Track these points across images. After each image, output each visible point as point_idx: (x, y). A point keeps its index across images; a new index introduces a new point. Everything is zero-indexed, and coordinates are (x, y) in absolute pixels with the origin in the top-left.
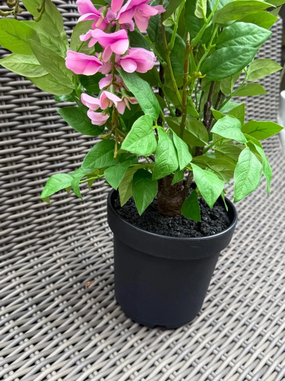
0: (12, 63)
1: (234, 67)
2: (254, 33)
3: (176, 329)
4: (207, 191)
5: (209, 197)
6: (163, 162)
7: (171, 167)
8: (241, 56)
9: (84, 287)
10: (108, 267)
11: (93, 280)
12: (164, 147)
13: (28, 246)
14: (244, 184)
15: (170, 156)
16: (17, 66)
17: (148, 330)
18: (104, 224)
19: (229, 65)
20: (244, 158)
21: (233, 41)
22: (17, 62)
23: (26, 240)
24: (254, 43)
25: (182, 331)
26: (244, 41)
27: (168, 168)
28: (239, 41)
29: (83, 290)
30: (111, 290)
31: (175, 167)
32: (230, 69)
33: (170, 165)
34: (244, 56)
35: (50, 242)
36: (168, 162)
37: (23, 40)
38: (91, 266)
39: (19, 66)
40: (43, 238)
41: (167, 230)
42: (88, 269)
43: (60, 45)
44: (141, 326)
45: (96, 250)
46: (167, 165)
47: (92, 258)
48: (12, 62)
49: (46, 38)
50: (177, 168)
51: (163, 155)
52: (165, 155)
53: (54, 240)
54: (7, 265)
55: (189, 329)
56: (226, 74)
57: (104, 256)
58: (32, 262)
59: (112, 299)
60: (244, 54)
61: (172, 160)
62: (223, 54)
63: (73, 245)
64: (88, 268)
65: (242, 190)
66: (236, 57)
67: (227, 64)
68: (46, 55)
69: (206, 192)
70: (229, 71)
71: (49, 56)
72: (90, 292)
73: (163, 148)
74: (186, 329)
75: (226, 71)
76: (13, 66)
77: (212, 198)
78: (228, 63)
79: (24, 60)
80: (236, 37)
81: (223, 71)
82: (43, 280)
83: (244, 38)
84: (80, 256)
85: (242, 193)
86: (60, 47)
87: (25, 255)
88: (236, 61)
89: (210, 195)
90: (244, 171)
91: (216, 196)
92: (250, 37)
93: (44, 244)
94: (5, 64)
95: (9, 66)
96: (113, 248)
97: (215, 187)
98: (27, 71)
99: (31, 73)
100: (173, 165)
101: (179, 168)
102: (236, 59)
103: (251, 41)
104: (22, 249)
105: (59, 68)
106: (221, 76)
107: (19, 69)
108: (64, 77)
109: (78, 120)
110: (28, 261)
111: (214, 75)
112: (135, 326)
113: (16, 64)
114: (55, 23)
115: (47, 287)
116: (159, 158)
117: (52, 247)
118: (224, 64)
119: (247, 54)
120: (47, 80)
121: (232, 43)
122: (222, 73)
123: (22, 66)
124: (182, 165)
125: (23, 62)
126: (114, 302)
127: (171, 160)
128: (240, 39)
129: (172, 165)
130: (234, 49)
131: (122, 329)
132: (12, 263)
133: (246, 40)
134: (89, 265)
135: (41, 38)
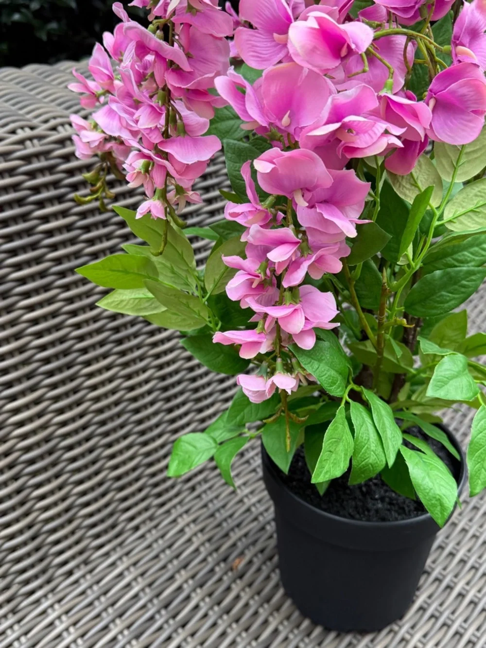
0: (117, 301)
1: (454, 299)
2: (481, 244)
3: (379, 630)
4: (433, 502)
5: (436, 512)
6: (363, 463)
7: (376, 467)
8: (464, 282)
9: (231, 569)
10: (263, 528)
11: (242, 554)
12: (363, 440)
13: (139, 513)
14: (483, 467)
15: (373, 451)
16: (124, 303)
17: (338, 636)
18: (246, 453)
19: (446, 296)
20: (478, 427)
21: (449, 260)
22: (124, 297)
23: (136, 504)
24: (481, 258)
25: (391, 631)
26: (466, 257)
27: (372, 469)
28: (459, 258)
29: (230, 574)
30: (273, 571)
31: (382, 465)
32: (448, 302)
33: (374, 464)
34: (468, 281)
35: (170, 499)
36: (371, 461)
37: (133, 273)
38: (236, 530)
39: (128, 303)
40: (159, 495)
41: (360, 500)
42: (234, 537)
43: (188, 277)
44: (327, 630)
45: (241, 501)
46: (370, 466)
47: (236, 515)
48: (116, 299)
49: (165, 266)
50: (384, 465)
51: (363, 454)
52: (366, 452)
53: (177, 495)
54: (114, 549)
55: (400, 627)
56: (441, 309)
57: (253, 509)
58: (149, 538)
59: (276, 587)
60: (468, 279)
61: (376, 455)
62: (436, 282)
63: (205, 498)
64: (232, 534)
65: (481, 477)
66: (455, 283)
67: (442, 295)
68: (170, 294)
69: (432, 504)
70: (446, 305)
71: (175, 295)
72: (241, 577)
73: (362, 442)
74: (396, 628)
75: (442, 305)
76: (118, 304)
77: (441, 513)
78: (444, 293)
79: (134, 294)
80: (454, 252)
81: (436, 305)
82: (170, 566)
83: (466, 253)
84: (225, 524)
85: (480, 482)
86: (189, 280)
87: (136, 528)
88: (456, 290)
89: (439, 508)
90: (481, 448)
91: (447, 510)
92: (475, 251)
93: (162, 505)
94: (107, 304)
95: (113, 305)
96: (266, 493)
97: (445, 496)
98: (139, 307)
99: (145, 309)
100: (379, 462)
101: (387, 464)
102: (456, 287)
103: (477, 256)
104: (132, 519)
105: (188, 307)
106: (434, 311)
107: (127, 307)
108: (196, 316)
109: (213, 353)
110: (143, 536)
111: (424, 310)
112: (318, 630)
113: (122, 301)
114: (180, 252)
115: (177, 576)
116: (358, 459)
117: (174, 507)
118: (439, 294)
119: (473, 277)
120: (169, 315)
121: (449, 262)
122: (435, 308)
123: (131, 302)
124: (389, 458)
125: (133, 296)
126: (281, 592)
127: (375, 457)
128: (460, 256)
129: (377, 463)
130: (453, 274)
131: (299, 638)
132: (120, 544)
133: (471, 256)
134: (232, 529)
135: (158, 266)
